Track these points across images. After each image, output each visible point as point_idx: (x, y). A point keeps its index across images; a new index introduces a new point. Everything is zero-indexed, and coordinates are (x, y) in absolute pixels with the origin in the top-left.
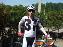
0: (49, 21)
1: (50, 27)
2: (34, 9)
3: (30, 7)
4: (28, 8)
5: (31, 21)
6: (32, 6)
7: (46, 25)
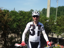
0: (58, 27)
1: (59, 33)
2: (38, 15)
3: (34, 13)
4: (33, 14)
5: (36, 26)
6: (36, 12)
7: (55, 31)
